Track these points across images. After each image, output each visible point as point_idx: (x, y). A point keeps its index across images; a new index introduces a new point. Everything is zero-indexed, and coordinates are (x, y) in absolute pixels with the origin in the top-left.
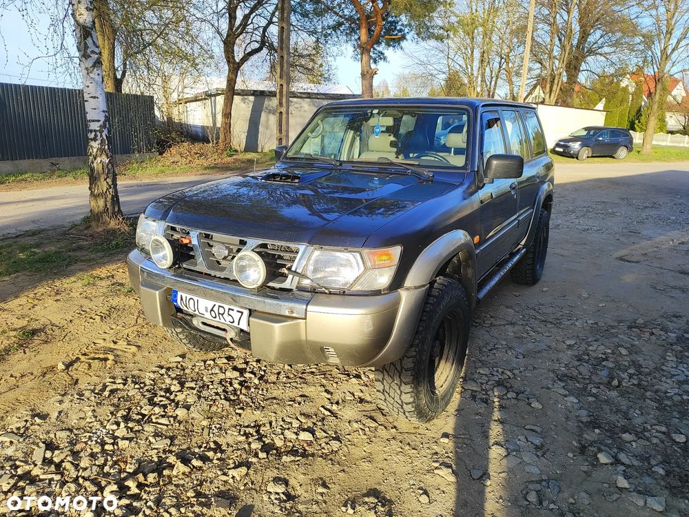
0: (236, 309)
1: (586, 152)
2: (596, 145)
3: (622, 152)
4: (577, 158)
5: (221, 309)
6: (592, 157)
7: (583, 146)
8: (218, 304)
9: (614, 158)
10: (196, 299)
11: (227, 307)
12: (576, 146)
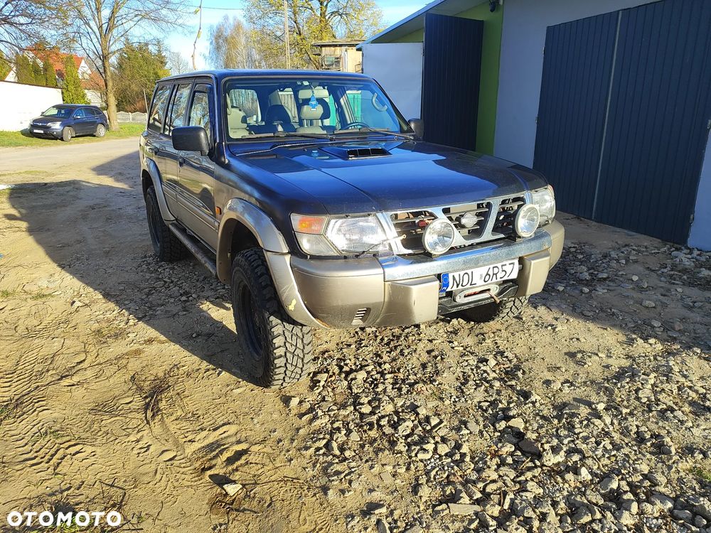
0: (507, 263)
1: (68, 132)
2: (76, 124)
3: (101, 130)
4: (62, 139)
5: (496, 269)
6: (76, 137)
7: (64, 125)
8: (491, 266)
9: (94, 136)
10: (469, 272)
11: (499, 265)
12: (57, 126)
